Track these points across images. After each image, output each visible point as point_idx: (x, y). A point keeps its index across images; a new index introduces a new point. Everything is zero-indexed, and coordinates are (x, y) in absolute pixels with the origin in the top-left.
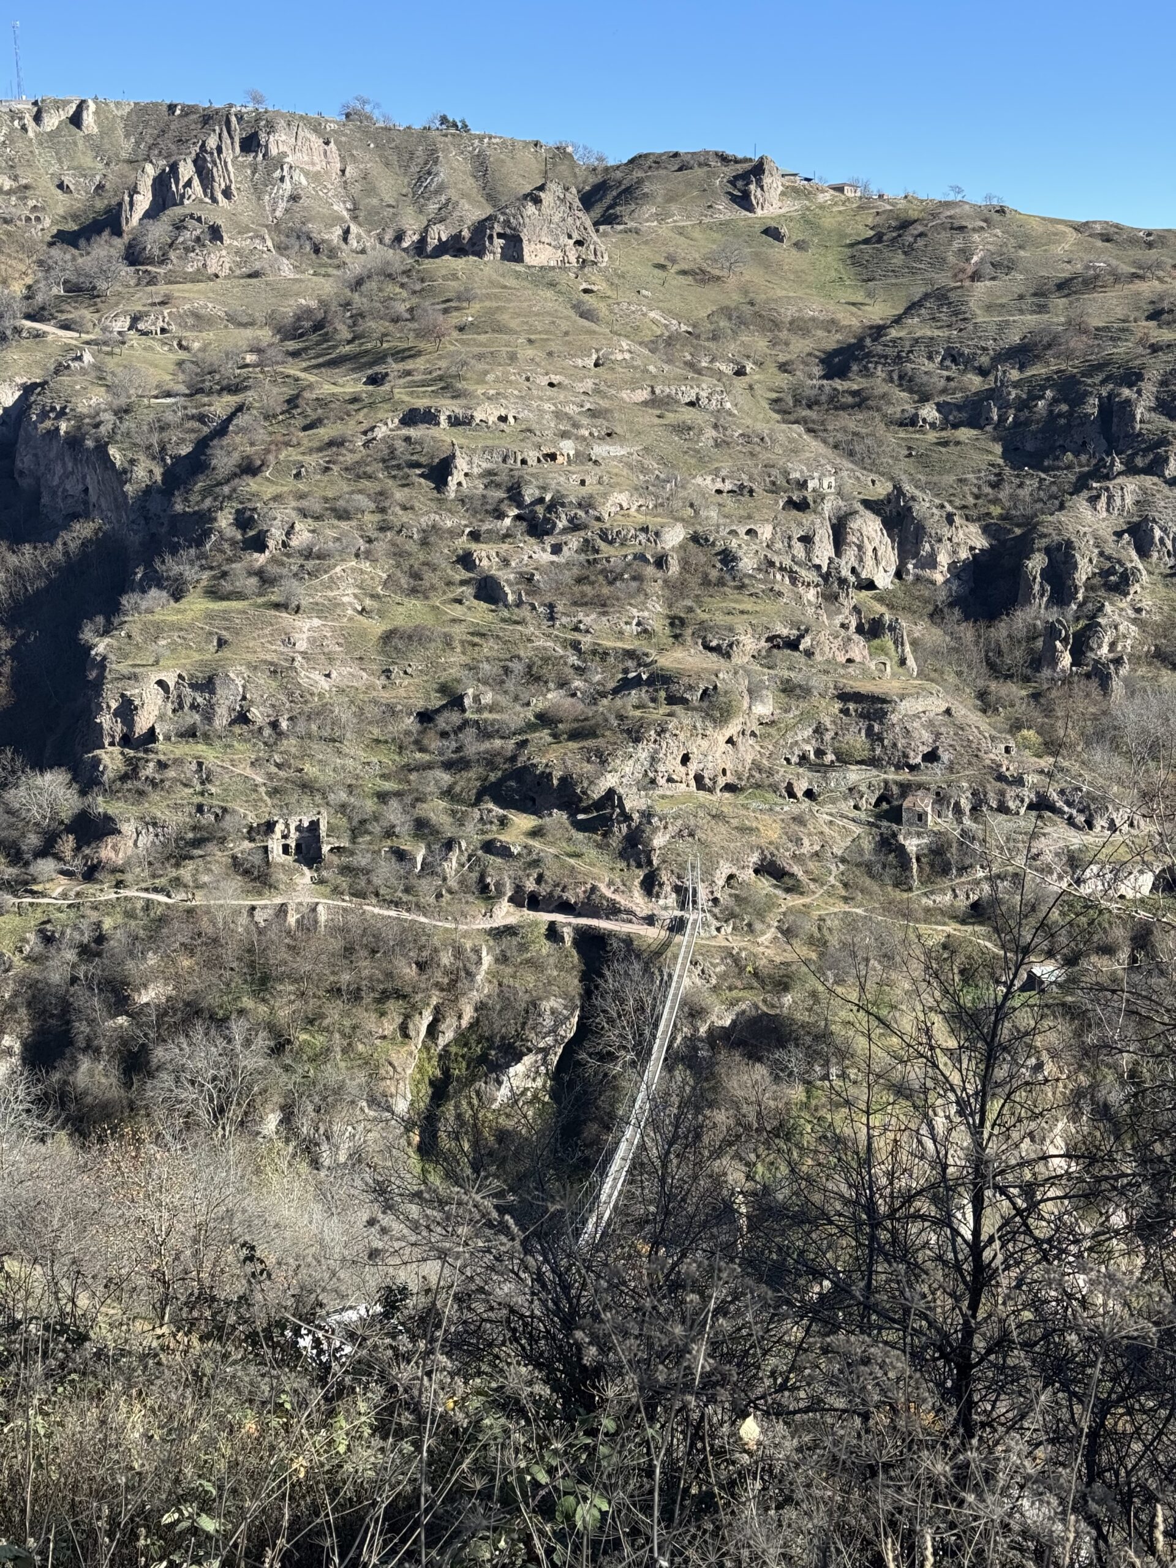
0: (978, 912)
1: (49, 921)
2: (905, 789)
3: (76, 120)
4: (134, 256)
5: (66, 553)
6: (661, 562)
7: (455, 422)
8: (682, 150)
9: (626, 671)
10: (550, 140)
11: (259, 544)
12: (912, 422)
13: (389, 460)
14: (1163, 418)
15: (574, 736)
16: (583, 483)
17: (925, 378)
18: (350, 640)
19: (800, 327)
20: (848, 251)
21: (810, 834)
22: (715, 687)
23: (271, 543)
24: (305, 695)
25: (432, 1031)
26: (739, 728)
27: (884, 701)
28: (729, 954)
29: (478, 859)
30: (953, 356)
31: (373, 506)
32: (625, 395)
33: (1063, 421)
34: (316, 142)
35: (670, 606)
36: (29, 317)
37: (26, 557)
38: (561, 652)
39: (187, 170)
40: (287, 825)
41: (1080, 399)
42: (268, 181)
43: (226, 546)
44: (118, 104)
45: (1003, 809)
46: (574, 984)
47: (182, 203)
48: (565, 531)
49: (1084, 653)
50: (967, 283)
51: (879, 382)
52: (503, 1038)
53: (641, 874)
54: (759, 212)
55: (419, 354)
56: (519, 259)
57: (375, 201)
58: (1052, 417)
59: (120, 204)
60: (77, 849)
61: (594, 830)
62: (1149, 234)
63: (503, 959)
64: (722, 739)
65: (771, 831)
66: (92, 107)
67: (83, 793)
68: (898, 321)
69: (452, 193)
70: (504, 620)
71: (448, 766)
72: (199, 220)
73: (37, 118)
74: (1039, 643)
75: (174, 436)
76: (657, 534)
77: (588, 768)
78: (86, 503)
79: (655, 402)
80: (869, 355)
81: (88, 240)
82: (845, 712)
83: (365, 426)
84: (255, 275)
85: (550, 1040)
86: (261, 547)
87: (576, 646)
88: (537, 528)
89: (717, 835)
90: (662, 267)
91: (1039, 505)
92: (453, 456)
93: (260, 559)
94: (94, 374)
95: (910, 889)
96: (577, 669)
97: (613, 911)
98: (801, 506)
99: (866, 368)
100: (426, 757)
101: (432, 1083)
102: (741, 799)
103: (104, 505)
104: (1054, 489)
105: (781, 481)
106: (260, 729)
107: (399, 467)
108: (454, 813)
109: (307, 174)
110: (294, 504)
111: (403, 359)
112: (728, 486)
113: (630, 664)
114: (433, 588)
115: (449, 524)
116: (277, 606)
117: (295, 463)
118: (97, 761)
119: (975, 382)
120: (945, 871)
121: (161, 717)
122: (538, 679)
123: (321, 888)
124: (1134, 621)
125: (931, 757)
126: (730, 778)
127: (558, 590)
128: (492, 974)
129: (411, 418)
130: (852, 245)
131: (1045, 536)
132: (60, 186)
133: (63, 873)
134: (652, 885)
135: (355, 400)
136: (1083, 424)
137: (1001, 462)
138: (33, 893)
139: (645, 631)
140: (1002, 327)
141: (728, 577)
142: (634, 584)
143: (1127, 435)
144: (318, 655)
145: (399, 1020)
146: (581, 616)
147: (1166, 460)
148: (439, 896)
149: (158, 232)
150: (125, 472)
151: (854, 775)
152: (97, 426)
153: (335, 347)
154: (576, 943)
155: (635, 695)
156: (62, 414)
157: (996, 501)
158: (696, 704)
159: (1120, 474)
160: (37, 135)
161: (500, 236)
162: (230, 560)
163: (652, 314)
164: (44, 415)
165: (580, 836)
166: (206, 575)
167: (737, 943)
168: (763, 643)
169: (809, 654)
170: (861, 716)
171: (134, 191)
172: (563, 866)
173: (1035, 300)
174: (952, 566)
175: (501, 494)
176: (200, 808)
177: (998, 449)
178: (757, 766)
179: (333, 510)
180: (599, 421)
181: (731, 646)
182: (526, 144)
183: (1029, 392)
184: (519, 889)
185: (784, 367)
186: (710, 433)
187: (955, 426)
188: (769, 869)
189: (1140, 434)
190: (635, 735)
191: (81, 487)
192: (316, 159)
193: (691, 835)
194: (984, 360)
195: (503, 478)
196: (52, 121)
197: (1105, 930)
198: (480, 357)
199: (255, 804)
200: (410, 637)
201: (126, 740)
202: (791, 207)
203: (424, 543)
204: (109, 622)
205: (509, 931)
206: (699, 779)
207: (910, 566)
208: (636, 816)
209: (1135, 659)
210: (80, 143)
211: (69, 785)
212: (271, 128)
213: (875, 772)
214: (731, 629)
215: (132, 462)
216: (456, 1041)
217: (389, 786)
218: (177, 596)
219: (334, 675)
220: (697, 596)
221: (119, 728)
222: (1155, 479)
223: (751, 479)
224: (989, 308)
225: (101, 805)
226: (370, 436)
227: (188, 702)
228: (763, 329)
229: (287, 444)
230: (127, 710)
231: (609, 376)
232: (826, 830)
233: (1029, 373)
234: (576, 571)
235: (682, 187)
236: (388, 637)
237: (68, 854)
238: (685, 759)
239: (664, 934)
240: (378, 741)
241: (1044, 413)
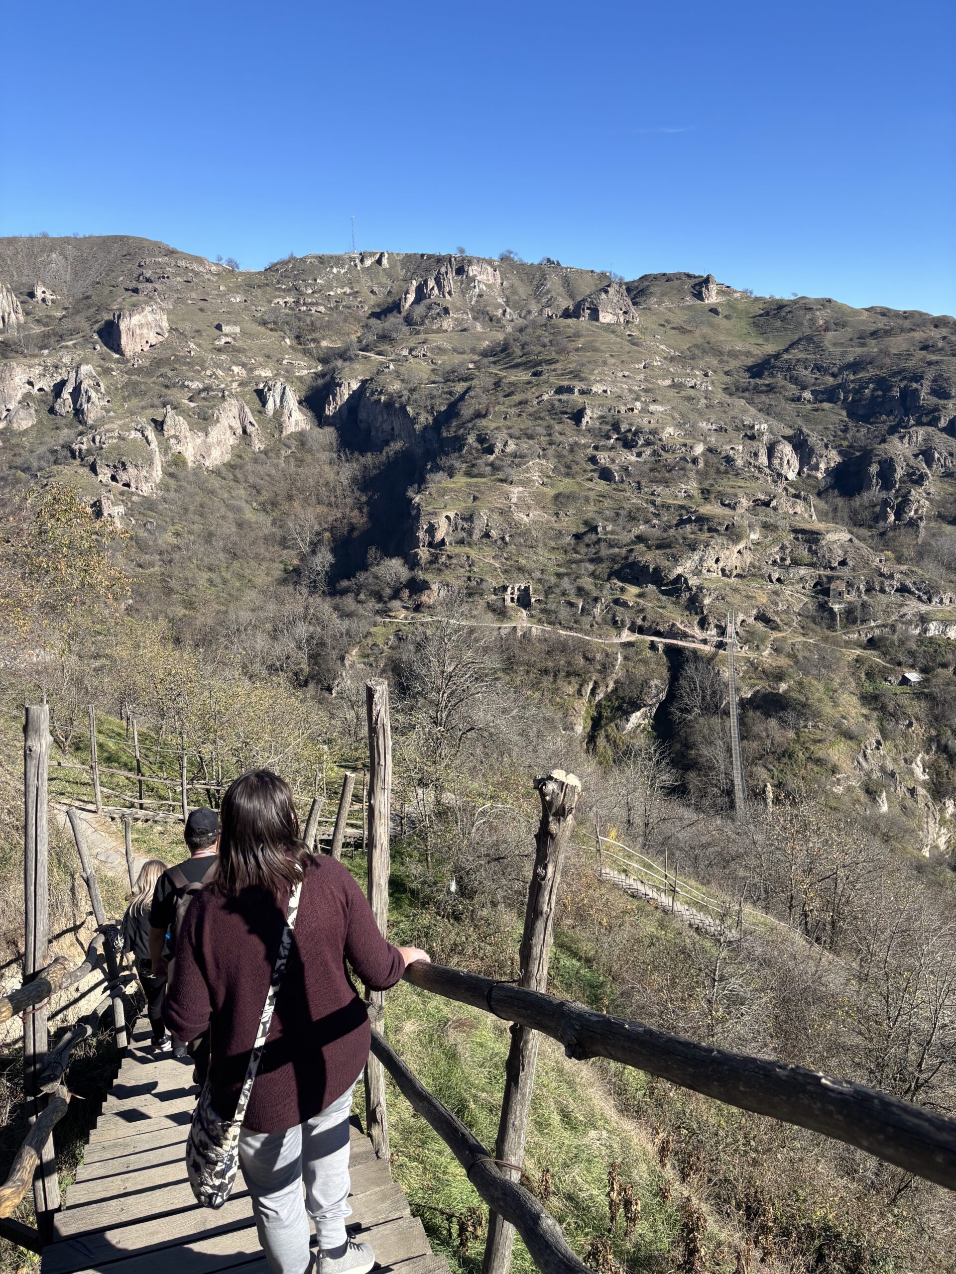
0: (872, 643)
1: (400, 630)
2: (830, 579)
3: (379, 262)
4: (409, 321)
5: (388, 457)
6: (695, 461)
7: (582, 392)
8: (668, 272)
9: (681, 515)
10: (598, 270)
11: (490, 450)
12: (799, 399)
13: (551, 410)
14: (935, 398)
15: (659, 547)
16: (650, 422)
17: (804, 378)
18: (539, 498)
19: (733, 354)
20: (752, 320)
21: (782, 601)
22: (733, 524)
23: (496, 450)
24: (518, 525)
25: (593, 692)
26: (744, 545)
27: (818, 534)
28: (748, 660)
29: (611, 608)
30: (818, 368)
31: (545, 432)
32: (660, 382)
33: (880, 399)
34: (490, 270)
35: (700, 484)
36: (360, 350)
37: (369, 459)
38: (645, 505)
39: (431, 283)
40: (513, 588)
41: (890, 388)
42: (468, 288)
43: (474, 451)
44: (398, 254)
45: (883, 591)
46: (665, 674)
47: (429, 297)
48: (643, 445)
49: (901, 514)
50: (822, 333)
51: (779, 379)
52: (630, 698)
53: (698, 618)
54: (706, 302)
55: (557, 361)
56: (597, 319)
57: (517, 298)
58: (873, 398)
59: (400, 300)
60: (410, 597)
61: (672, 595)
62: (905, 312)
63: (626, 658)
64: (736, 551)
65: (763, 599)
66: (386, 256)
67: (411, 569)
68: (786, 351)
69: (553, 294)
70: (614, 489)
71: (591, 561)
72: (439, 305)
73: (362, 261)
74: (878, 509)
75: (438, 401)
76: (691, 448)
77: (667, 563)
78: (392, 435)
79: (674, 386)
80: (773, 367)
81: (386, 316)
82: (797, 539)
83: (537, 394)
84: (465, 330)
85: (654, 700)
86: (491, 452)
87: (653, 503)
88: (628, 444)
89: (736, 599)
90: (663, 326)
91: (869, 441)
92: (585, 408)
93: (491, 458)
94: (395, 374)
95: (836, 631)
96: (654, 514)
97: (684, 636)
98: (752, 438)
99: (772, 373)
100: (579, 557)
101: (592, 719)
102: (745, 581)
103: (403, 435)
104: (876, 433)
105: (740, 426)
106: (496, 541)
107: (556, 414)
108: (596, 585)
109: (486, 285)
110: (505, 431)
111: (550, 364)
112: (714, 427)
113: (684, 512)
114: (577, 473)
115: (583, 442)
116: (501, 481)
117: (504, 412)
118: (417, 554)
119: (830, 380)
120: (854, 622)
121: (447, 534)
122: (634, 519)
123: (533, 620)
124: (927, 499)
125: (843, 563)
126: (739, 571)
127: (641, 474)
128: (623, 666)
129: (560, 390)
130: (754, 317)
131: (878, 455)
132: (372, 292)
133: (404, 607)
134: (704, 624)
135: (529, 383)
136: (891, 401)
137: (847, 419)
138: (390, 617)
139: (689, 496)
140: (843, 354)
141: (730, 469)
142: (682, 472)
143: (916, 407)
144: (522, 505)
145: (577, 686)
146: (655, 488)
147: (939, 419)
148: (592, 626)
149: (420, 309)
150: (415, 418)
151: (802, 571)
152: (400, 397)
153: (514, 359)
154: (665, 652)
155: (688, 528)
156: (381, 393)
157: (845, 439)
158: (723, 532)
159: (913, 426)
160: (362, 268)
161: (588, 309)
162: (476, 458)
163: (662, 347)
164: (372, 394)
165: (664, 598)
166: (464, 465)
167: (752, 655)
168: (751, 503)
169: (775, 509)
170: (805, 541)
171: (407, 293)
172: (656, 612)
173: (859, 341)
174: (827, 470)
175: (608, 427)
176: (469, 579)
177: (844, 413)
178: (752, 565)
179: (526, 434)
180: (649, 394)
181: (736, 504)
182: (587, 272)
183: (860, 386)
184: (633, 623)
185: (727, 373)
186: (703, 401)
187: (821, 402)
188: (762, 617)
189: (923, 406)
190: (693, 547)
191: (390, 427)
192: (490, 278)
193: (723, 599)
194: (835, 370)
195: (609, 419)
196: (368, 262)
197: (943, 656)
198: (589, 362)
199: (496, 577)
200: (568, 497)
201: (430, 545)
202: (721, 299)
203: (572, 451)
204: (420, 487)
205: (630, 644)
206: (723, 570)
207: (805, 469)
208: (694, 588)
209: (929, 518)
210: (381, 272)
211: (404, 565)
212: (470, 263)
213: (813, 570)
214: (736, 495)
215: (418, 414)
216: (604, 698)
217: (562, 570)
218: (451, 476)
219: (531, 515)
220: (714, 479)
221: (427, 538)
222: (933, 428)
223: (725, 424)
224: (835, 345)
225: (421, 575)
226: (540, 399)
227: (460, 527)
228: (715, 355)
229: (498, 403)
230: (432, 530)
231: (651, 373)
232: (790, 599)
233: (859, 376)
234: (649, 466)
235: (669, 289)
236: (557, 497)
237: (406, 599)
238: (717, 561)
239: (713, 649)
240: (554, 548)
241: (869, 395)
